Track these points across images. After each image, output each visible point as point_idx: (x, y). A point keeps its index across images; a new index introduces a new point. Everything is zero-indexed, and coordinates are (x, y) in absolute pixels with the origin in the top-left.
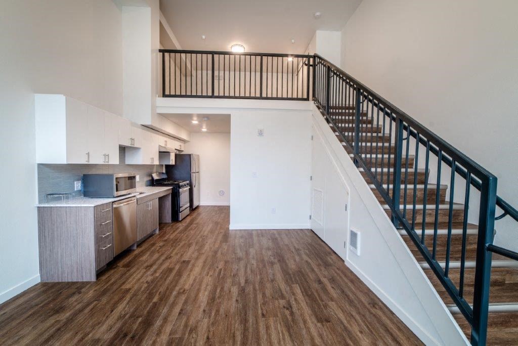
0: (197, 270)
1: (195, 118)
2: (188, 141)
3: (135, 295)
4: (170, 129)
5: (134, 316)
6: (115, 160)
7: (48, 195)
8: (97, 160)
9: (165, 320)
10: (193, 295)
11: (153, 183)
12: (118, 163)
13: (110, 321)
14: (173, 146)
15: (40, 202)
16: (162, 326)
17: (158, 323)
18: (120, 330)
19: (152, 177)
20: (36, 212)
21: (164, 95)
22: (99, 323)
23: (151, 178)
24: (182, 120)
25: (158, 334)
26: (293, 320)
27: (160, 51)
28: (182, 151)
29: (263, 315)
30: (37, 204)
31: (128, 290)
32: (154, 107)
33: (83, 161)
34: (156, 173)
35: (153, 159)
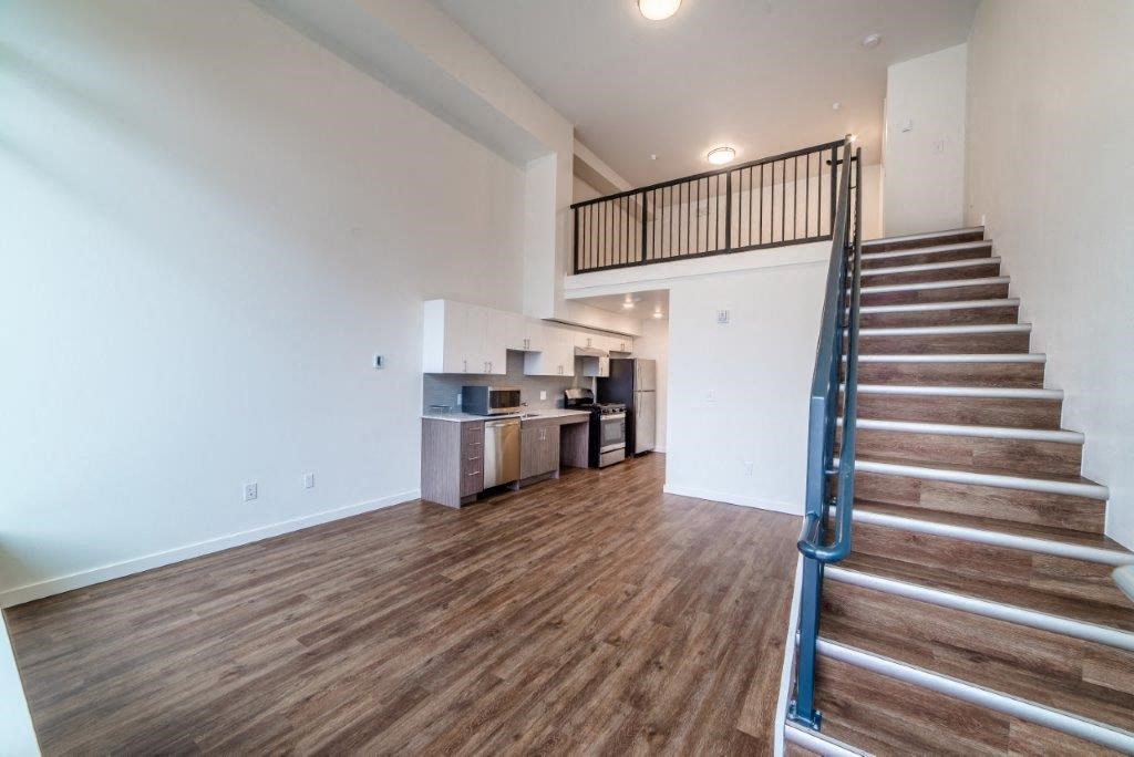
0: (563, 526)
1: (628, 300)
2: (637, 337)
3: (481, 529)
4: (592, 319)
5: (467, 544)
6: (500, 368)
7: (433, 406)
8: (476, 368)
9: (489, 556)
10: (532, 547)
11: (566, 404)
12: (504, 373)
13: (446, 542)
14: (604, 346)
15: (424, 414)
16: (482, 559)
17: (481, 556)
18: (450, 549)
19: (566, 396)
20: (419, 424)
21: (577, 272)
22: (439, 540)
23: (562, 397)
24: (610, 303)
25: (474, 563)
26: (619, 607)
27: (572, 207)
28: (629, 354)
29: (590, 588)
30: (421, 415)
31: (478, 524)
32: (558, 291)
33: (460, 370)
34: (578, 388)
35: (561, 367)
